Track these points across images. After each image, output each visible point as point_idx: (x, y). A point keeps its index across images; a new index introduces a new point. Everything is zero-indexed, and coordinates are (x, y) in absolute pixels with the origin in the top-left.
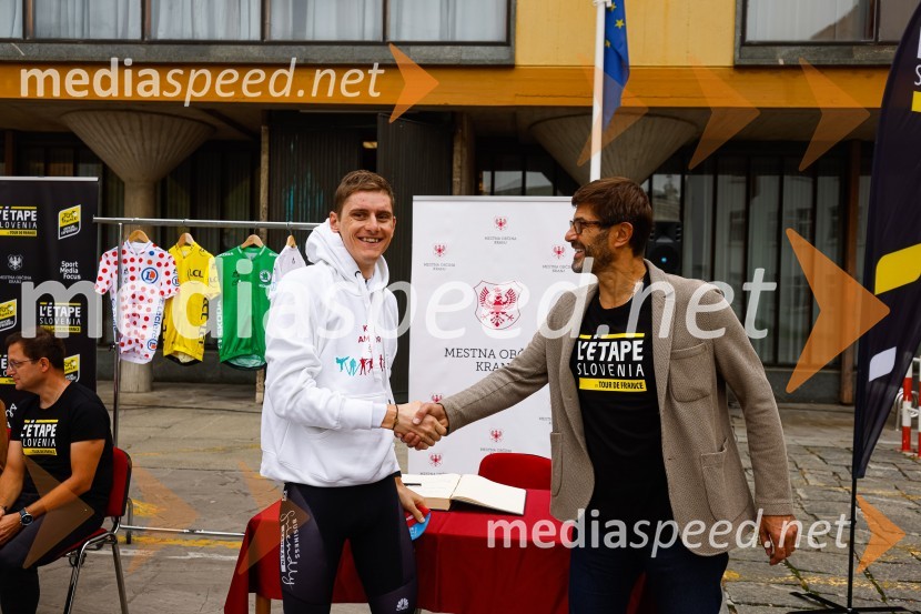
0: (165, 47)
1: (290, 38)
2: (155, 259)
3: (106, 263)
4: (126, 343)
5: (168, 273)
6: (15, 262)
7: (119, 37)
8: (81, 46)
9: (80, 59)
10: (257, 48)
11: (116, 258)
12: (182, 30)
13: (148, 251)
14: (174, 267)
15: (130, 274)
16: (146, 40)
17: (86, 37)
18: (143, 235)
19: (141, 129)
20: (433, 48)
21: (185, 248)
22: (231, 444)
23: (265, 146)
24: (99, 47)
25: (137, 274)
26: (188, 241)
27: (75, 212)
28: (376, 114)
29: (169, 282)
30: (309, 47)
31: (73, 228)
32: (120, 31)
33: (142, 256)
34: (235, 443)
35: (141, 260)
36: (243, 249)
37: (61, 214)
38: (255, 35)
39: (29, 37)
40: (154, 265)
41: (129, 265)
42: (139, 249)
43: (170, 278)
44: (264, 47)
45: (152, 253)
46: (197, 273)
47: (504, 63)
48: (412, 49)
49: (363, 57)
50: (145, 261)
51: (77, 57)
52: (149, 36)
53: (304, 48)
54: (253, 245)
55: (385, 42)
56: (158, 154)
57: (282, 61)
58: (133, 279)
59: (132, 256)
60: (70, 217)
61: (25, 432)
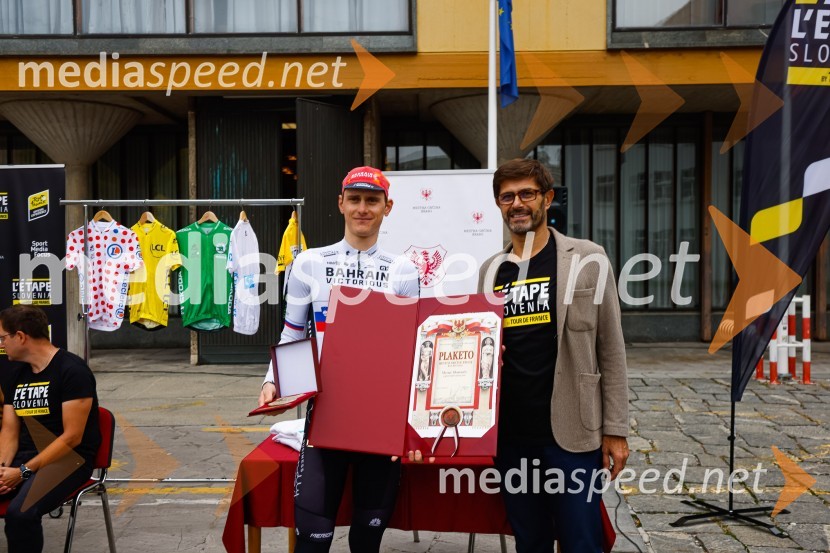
0: (97, 41)
1: (212, 31)
2: (120, 236)
3: (73, 239)
4: (95, 313)
5: (131, 249)
7: (52, 32)
8: (19, 41)
9: (15, 53)
10: (183, 40)
11: (82, 237)
12: (112, 25)
13: (112, 229)
14: (137, 243)
15: (96, 250)
16: (79, 34)
17: (20, 33)
18: (106, 215)
19: (75, 116)
20: (343, 38)
21: (146, 225)
22: (176, 403)
23: (192, 129)
24: (34, 42)
25: (102, 250)
26: (148, 219)
27: (44, 196)
28: (295, 98)
29: (133, 257)
30: (230, 39)
31: (42, 211)
32: (53, 27)
33: (107, 234)
34: (179, 401)
35: (106, 238)
36: (200, 225)
37: (31, 198)
38: (181, 28)
40: (118, 242)
41: (95, 242)
42: (105, 228)
43: (134, 252)
44: (190, 40)
45: (116, 231)
46: (159, 248)
47: (407, 50)
48: (326, 39)
49: (281, 47)
50: (110, 238)
51: (13, 51)
52: (81, 31)
53: (226, 40)
54: (209, 221)
55: (300, 34)
56: (91, 139)
57: (208, 52)
58: (99, 254)
59: (97, 234)
60: (39, 201)
61: (19, 395)
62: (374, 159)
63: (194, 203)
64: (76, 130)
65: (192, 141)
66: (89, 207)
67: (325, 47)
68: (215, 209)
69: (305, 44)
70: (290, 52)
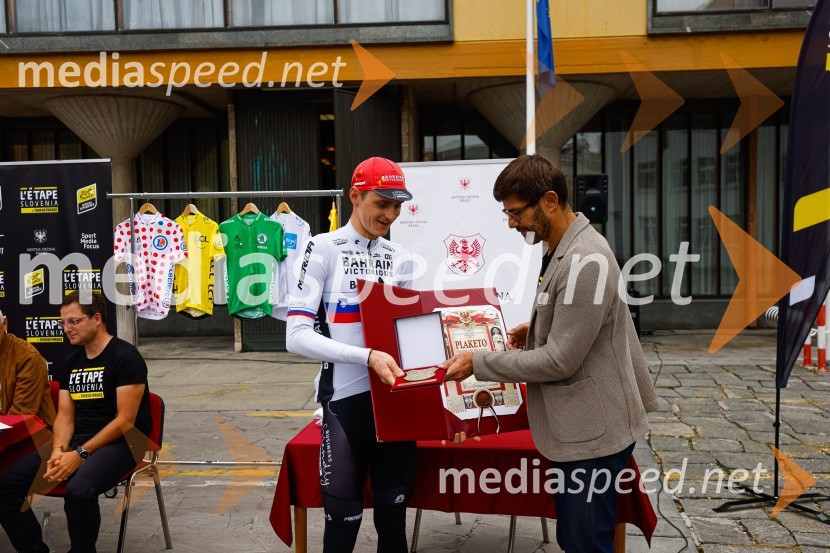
0: (138, 36)
1: (250, 24)
2: (165, 228)
3: (121, 233)
4: (142, 302)
5: (176, 240)
6: (41, 236)
7: (95, 29)
8: (64, 39)
9: (60, 50)
10: (221, 34)
11: (129, 229)
12: (152, 20)
13: (157, 221)
14: (182, 234)
15: (143, 242)
16: (120, 31)
17: (64, 30)
18: (152, 208)
19: (118, 111)
20: (379, 28)
21: (190, 217)
22: (221, 388)
23: (232, 122)
24: (77, 39)
25: (148, 242)
26: (192, 211)
28: (333, 90)
29: (178, 248)
30: (268, 32)
31: (90, 204)
32: (95, 24)
33: (153, 226)
34: (224, 387)
35: (151, 230)
36: (242, 216)
37: (79, 192)
38: (219, 22)
39: (11, 32)
40: (164, 234)
41: (141, 234)
42: (150, 220)
43: (179, 243)
44: (228, 33)
46: (203, 239)
47: (444, 40)
48: (361, 30)
49: (318, 39)
50: (155, 230)
51: (58, 48)
52: (122, 27)
53: (264, 33)
54: (251, 213)
55: (337, 25)
56: (134, 132)
57: (245, 45)
58: (145, 246)
59: (143, 226)
60: (87, 194)
61: (74, 379)
62: (412, 149)
63: (235, 195)
64: (120, 125)
65: (232, 133)
66: (134, 200)
67: (361, 37)
68: (256, 200)
69: (341, 36)
70: (327, 43)
